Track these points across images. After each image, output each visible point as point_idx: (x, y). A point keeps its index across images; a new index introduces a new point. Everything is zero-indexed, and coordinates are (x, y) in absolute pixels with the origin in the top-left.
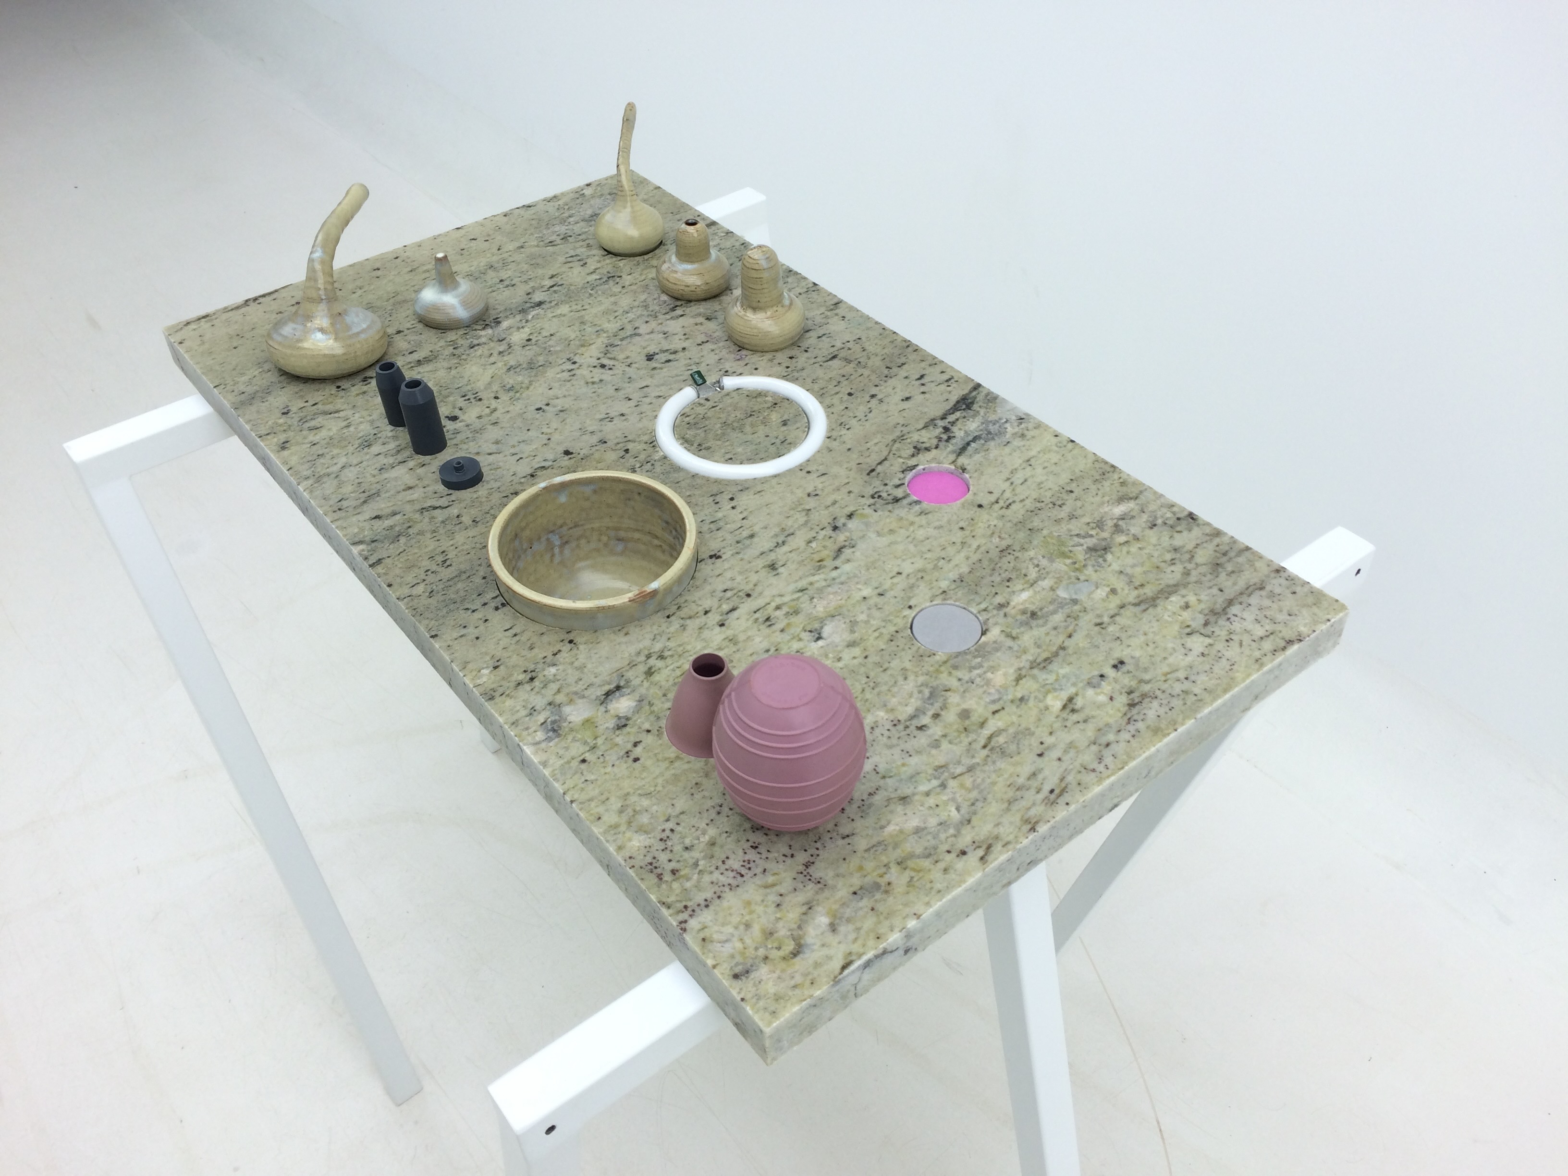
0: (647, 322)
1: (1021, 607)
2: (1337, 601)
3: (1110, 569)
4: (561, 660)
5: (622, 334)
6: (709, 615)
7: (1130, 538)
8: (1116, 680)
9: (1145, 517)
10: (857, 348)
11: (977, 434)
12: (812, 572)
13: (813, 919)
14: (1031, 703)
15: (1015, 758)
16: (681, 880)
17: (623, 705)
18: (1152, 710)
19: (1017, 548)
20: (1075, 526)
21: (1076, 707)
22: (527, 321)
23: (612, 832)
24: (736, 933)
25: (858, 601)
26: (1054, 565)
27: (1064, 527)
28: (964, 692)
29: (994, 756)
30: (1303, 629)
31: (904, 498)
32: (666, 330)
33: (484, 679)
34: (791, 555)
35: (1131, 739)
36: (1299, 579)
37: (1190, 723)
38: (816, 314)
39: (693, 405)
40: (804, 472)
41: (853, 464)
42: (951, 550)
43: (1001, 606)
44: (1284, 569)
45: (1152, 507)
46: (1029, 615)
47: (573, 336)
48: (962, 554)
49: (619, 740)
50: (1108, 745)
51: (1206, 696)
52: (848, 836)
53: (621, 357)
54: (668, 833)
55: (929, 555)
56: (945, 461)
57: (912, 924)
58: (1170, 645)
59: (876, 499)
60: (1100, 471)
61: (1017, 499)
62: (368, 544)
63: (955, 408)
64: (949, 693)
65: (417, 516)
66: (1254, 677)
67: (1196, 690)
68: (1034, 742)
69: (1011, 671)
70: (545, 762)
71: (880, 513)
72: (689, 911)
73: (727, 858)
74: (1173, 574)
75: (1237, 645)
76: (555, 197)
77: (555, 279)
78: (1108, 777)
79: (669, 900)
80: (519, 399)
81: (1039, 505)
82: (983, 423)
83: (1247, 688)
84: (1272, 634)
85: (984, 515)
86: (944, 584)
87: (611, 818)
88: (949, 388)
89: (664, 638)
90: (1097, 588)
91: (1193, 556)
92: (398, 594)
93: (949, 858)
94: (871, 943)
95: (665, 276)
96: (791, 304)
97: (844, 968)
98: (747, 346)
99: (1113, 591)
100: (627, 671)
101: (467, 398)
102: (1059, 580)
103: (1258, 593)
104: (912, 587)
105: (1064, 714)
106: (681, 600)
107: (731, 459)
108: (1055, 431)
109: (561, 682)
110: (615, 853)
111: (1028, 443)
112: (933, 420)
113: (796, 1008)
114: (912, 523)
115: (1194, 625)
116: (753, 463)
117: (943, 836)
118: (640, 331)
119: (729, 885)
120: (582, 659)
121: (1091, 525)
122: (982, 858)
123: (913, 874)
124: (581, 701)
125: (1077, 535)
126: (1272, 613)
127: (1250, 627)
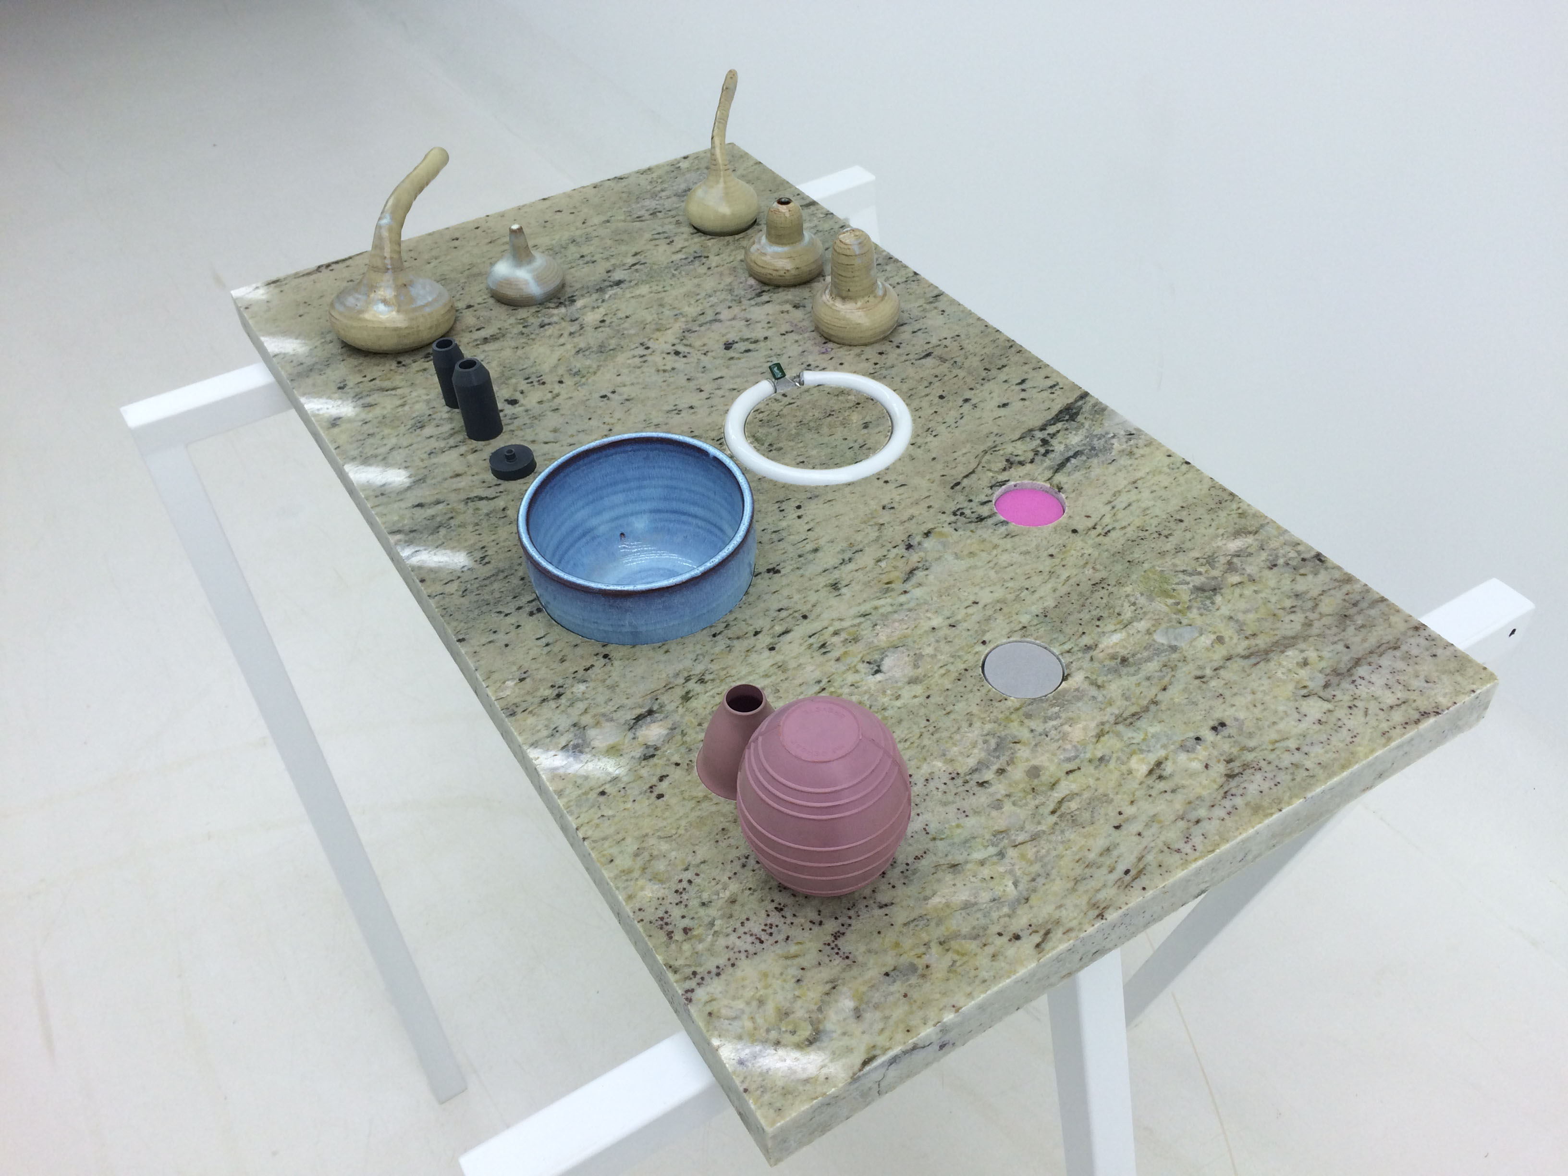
0: (730, 307)
1: (1111, 651)
2: (1485, 669)
3: (1218, 613)
4: (593, 676)
5: (702, 319)
6: (759, 636)
7: (1245, 578)
8: (1214, 745)
9: (1264, 555)
10: (954, 346)
11: (1078, 449)
12: (878, 594)
13: (836, 1001)
14: (1112, 765)
15: (1087, 829)
16: (693, 941)
17: (653, 732)
18: (1254, 784)
19: (1112, 582)
20: (1182, 562)
21: (1165, 774)
22: (603, 301)
23: (624, 878)
24: (747, 1010)
25: (926, 631)
26: (1153, 604)
27: (1169, 561)
28: (1036, 745)
29: (1063, 825)
30: (1443, 701)
31: (990, 517)
32: (749, 317)
33: (508, 692)
34: (856, 574)
35: (1227, 817)
36: (1442, 639)
37: (1298, 803)
38: (913, 306)
39: (769, 401)
40: (881, 482)
41: (936, 476)
42: (1036, 580)
43: (1088, 648)
44: (1424, 627)
45: (1274, 544)
46: (1119, 660)
47: (649, 318)
48: (1049, 585)
49: (644, 772)
50: (1198, 822)
51: (1319, 771)
52: (886, 905)
53: (698, 343)
54: (685, 884)
55: (1010, 584)
56: (1039, 477)
57: (949, 1017)
58: (1281, 708)
59: (958, 517)
60: (1217, 499)
61: (1118, 525)
62: (406, 534)
63: (1057, 419)
64: (1018, 746)
65: (462, 506)
66: (1379, 753)
67: (1308, 764)
68: (1112, 812)
69: (1093, 725)
70: (561, 791)
71: (960, 532)
72: (698, 979)
73: (748, 919)
74: (1292, 625)
75: (1361, 713)
76: (649, 169)
77: (638, 257)
78: (1196, 860)
79: (677, 964)
80: (584, 384)
81: (1142, 534)
82: (1086, 437)
83: (1370, 765)
84: (1404, 702)
85: (1077, 542)
86: (1025, 619)
87: (624, 862)
88: (1052, 396)
89: (707, 659)
90: (1201, 635)
91: (1317, 605)
92: (429, 591)
93: (999, 941)
94: (900, 1036)
95: (753, 258)
96: (885, 295)
97: (865, 1063)
98: (832, 339)
99: (1220, 640)
100: (663, 694)
101: (529, 381)
102: (1157, 623)
103: (1391, 653)
104: (988, 619)
105: (1150, 781)
106: (731, 618)
107: (803, 462)
108: (1168, 450)
109: (589, 701)
110: (624, 903)
111: (1136, 462)
112: (1031, 430)
113: (806, 1107)
114: (996, 546)
115: (1311, 684)
116: (826, 468)
117: (995, 915)
118: (721, 317)
119: (746, 951)
120: (615, 676)
121: (1201, 560)
122: (1038, 946)
123: (956, 957)
124: (608, 724)
125: (1183, 571)
126: (1406, 678)
127: (1379, 693)
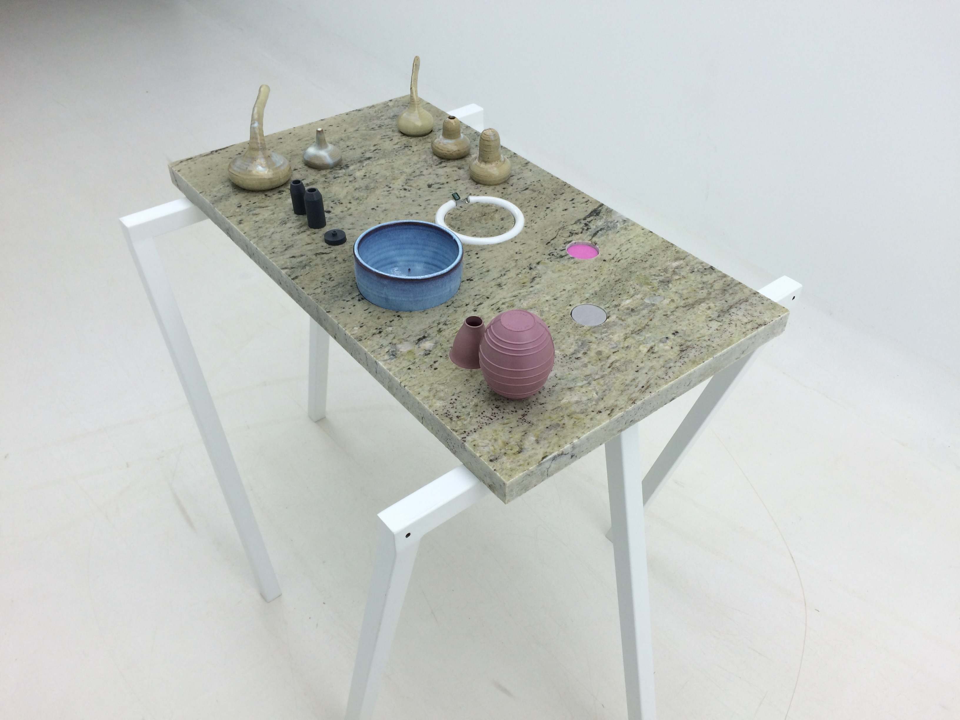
0: (427, 169)
1: (627, 307)
2: (784, 307)
3: (671, 291)
4: (395, 324)
5: (414, 174)
6: (468, 306)
7: (681, 277)
8: (674, 340)
9: (688, 268)
10: (538, 185)
11: (602, 227)
12: (520, 288)
13: (528, 438)
14: (632, 349)
15: (624, 372)
16: (462, 420)
17: (427, 345)
18: (692, 354)
19: (624, 280)
20: (653, 271)
21: (654, 351)
22: (363, 167)
23: (426, 399)
24: (490, 443)
25: (544, 302)
26: (643, 288)
27: (647, 271)
28: (599, 343)
29: (614, 371)
30: (767, 320)
31: (566, 255)
32: (437, 173)
33: (356, 332)
34: (509, 280)
35: (682, 365)
36: (765, 297)
37: (711, 359)
38: (517, 168)
39: (454, 209)
40: (514, 242)
41: (539, 240)
42: (590, 280)
43: (616, 306)
44: (758, 293)
45: (692, 263)
46: (630, 310)
47: (388, 174)
48: (596, 282)
49: (426, 360)
50: (670, 368)
51: (719, 348)
52: (543, 404)
53: (414, 185)
54: (454, 400)
55: (579, 282)
56: (586, 239)
57: (576, 441)
58: (701, 325)
59: (551, 256)
60: (666, 246)
61: (623, 258)
62: (290, 269)
63: (590, 215)
64: (591, 344)
65: (314, 257)
66: (742, 340)
67: (714, 345)
68: (634, 366)
69: (622, 334)
70: (390, 368)
71: (553, 262)
72: (467, 433)
73: (484, 412)
74: (703, 294)
75: (734, 326)
76: (373, 106)
77: (376, 146)
78: (671, 381)
79: (457, 429)
80: (362, 204)
81: (634, 261)
82: (605, 222)
83: (739, 346)
84: (751, 321)
85: (607, 265)
86: (587, 295)
87: (425, 393)
88: (587, 206)
89: (446, 316)
90: (664, 299)
91: (712, 286)
92: (308, 292)
93: (593, 414)
94: (556, 448)
95: (437, 145)
96: (505, 161)
97: (543, 458)
98: (481, 182)
99: (673, 301)
100: (428, 330)
101: (334, 202)
102: (645, 295)
103: (745, 303)
104: (571, 296)
105: (649, 354)
106: (454, 299)
107: (475, 235)
108: (642, 227)
109: (395, 334)
110: (428, 409)
111: (628, 232)
112: (579, 220)
113: (521, 474)
114: (570, 267)
115: (713, 316)
116: (486, 237)
117: (590, 405)
118: (424, 173)
119: (486, 423)
120: (405, 324)
121: (661, 271)
122: (609, 414)
123: (575, 420)
124: (406, 342)
125: (654, 275)
126: (752, 312)
127: (740, 318)
